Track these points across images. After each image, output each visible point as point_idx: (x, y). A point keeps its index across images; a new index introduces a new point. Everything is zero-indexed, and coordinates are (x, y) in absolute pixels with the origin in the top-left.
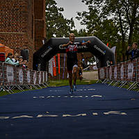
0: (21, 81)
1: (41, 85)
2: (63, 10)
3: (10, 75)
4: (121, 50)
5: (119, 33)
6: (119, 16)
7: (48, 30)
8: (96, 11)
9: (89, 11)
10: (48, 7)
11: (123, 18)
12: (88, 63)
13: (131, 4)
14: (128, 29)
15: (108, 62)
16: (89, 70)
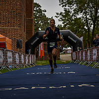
0: (18, 62)
1: (31, 64)
2: (46, 11)
3: (10, 58)
4: (87, 39)
5: (85, 27)
6: (86, 15)
7: (35, 26)
8: (69, 11)
9: (64, 12)
10: (35, 9)
11: (88, 16)
12: (64, 49)
13: (94, 7)
14: (92, 24)
15: (78, 48)
16: (64, 53)
